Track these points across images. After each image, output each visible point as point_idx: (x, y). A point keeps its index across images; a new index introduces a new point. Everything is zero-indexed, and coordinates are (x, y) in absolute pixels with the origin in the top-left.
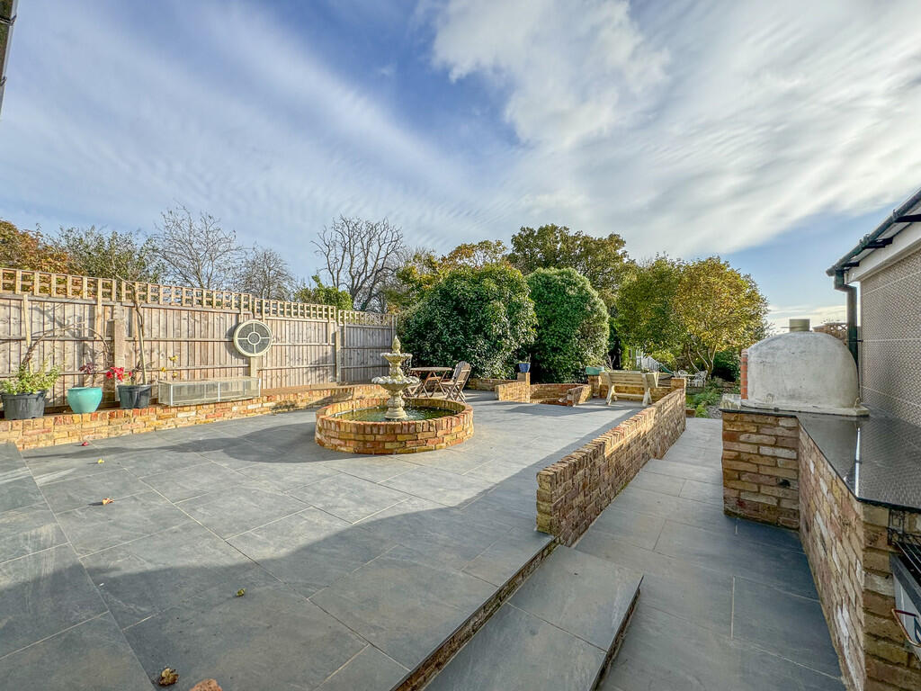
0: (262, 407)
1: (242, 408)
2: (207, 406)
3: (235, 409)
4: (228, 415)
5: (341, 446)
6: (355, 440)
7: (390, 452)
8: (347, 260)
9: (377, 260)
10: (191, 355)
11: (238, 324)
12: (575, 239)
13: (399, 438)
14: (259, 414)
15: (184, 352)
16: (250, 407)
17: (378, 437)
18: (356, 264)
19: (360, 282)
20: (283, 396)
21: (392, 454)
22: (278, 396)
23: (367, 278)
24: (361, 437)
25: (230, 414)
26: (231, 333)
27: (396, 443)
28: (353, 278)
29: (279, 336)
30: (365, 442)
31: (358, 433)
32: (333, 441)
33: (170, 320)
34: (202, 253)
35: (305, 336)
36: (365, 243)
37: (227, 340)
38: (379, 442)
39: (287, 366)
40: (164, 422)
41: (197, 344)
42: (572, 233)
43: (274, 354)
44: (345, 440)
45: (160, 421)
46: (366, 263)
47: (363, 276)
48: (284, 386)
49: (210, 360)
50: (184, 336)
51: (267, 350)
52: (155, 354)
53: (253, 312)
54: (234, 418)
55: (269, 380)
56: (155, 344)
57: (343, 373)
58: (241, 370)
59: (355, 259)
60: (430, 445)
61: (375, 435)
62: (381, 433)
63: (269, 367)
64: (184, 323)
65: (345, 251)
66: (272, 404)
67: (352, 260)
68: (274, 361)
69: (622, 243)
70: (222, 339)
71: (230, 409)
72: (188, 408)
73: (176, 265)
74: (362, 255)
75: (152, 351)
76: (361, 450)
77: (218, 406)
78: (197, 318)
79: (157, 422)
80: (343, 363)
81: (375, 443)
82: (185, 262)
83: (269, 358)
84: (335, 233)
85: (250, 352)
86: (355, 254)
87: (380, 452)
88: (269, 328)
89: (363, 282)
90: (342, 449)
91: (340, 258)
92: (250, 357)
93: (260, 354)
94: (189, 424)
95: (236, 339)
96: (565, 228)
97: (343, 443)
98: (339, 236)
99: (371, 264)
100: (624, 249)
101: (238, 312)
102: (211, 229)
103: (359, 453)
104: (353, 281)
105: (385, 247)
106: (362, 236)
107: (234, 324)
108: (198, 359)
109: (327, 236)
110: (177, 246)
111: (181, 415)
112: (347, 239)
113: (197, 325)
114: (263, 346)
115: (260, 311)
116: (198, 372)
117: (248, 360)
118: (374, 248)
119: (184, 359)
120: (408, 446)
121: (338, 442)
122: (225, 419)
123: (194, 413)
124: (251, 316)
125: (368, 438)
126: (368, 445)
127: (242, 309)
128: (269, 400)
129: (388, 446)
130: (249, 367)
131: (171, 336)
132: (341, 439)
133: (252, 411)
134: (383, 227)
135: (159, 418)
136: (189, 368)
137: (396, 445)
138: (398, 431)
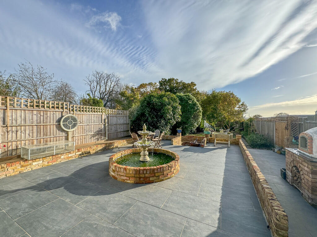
0: (75, 155)
1: (65, 156)
2: (48, 158)
3: (62, 157)
4: (59, 160)
5: (127, 180)
6: (134, 177)
7: (152, 182)
8: (98, 87)
9: (110, 88)
10: (38, 132)
11: (62, 116)
12: (180, 83)
13: (156, 175)
14: (74, 158)
15: (35, 131)
16: (70, 155)
17: (147, 175)
18: (102, 89)
19: (104, 95)
20: (85, 149)
21: (153, 183)
22: (83, 149)
23: (106, 94)
24: (138, 176)
25: (60, 160)
26: (59, 121)
27: (155, 177)
28: (101, 94)
29: (81, 121)
30: (140, 178)
31: (136, 174)
32: (122, 177)
33: (27, 115)
34: (38, 83)
35: (92, 121)
36: (106, 82)
37: (57, 124)
38: (147, 177)
39: (85, 134)
40: (25, 168)
41: (42, 127)
42: (179, 81)
43: (79, 129)
44: (129, 177)
45: (23, 168)
46: (106, 89)
47: (105, 94)
48: (83, 143)
49: (48, 134)
50: (35, 123)
51: (76, 128)
52: (19, 133)
53: (70, 111)
54: (62, 161)
55: (77, 141)
56: (19, 128)
57: (108, 135)
58: (64, 137)
59: (101, 87)
60: (169, 176)
61: (145, 174)
62: (148, 173)
63: (77, 135)
64: (35, 117)
65: (97, 84)
66: (80, 153)
67: (100, 88)
68: (79, 132)
69: (195, 85)
70: (54, 124)
71: (60, 157)
72: (39, 159)
73: (26, 87)
74: (104, 86)
75: (17, 131)
76: (138, 182)
77: (54, 157)
78: (42, 114)
79: (21, 169)
80: (108, 131)
81: (145, 178)
82: (29, 86)
83: (77, 131)
84: (93, 77)
85: (69, 129)
86: (101, 85)
87: (148, 182)
88: (77, 118)
89: (105, 96)
90: (128, 181)
91: (96, 87)
92: (68, 131)
93: (72, 130)
94: (39, 167)
95: (62, 123)
96: (177, 79)
97: (128, 178)
98: (95, 78)
99: (108, 89)
100: (195, 87)
101: (62, 111)
102: (42, 73)
103: (137, 183)
104: (101, 96)
105: (113, 83)
106: (105, 78)
107: (60, 116)
108: (42, 133)
109: (90, 78)
110: (26, 79)
111: (34, 164)
112: (98, 80)
113: (42, 118)
114: (74, 126)
115: (73, 110)
116: (42, 140)
117: (67, 133)
118: (109, 84)
119: (35, 134)
120: (160, 178)
121: (125, 178)
122: (58, 162)
123: (41, 162)
124: (69, 112)
125: (141, 176)
126: (142, 179)
127: (64, 109)
128: (79, 150)
129: (151, 179)
130: (68, 136)
131: (28, 124)
132: (127, 177)
133: (71, 157)
134: (112, 75)
135: (22, 166)
136: (38, 138)
137: (155, 178)
138: (156, 171)
